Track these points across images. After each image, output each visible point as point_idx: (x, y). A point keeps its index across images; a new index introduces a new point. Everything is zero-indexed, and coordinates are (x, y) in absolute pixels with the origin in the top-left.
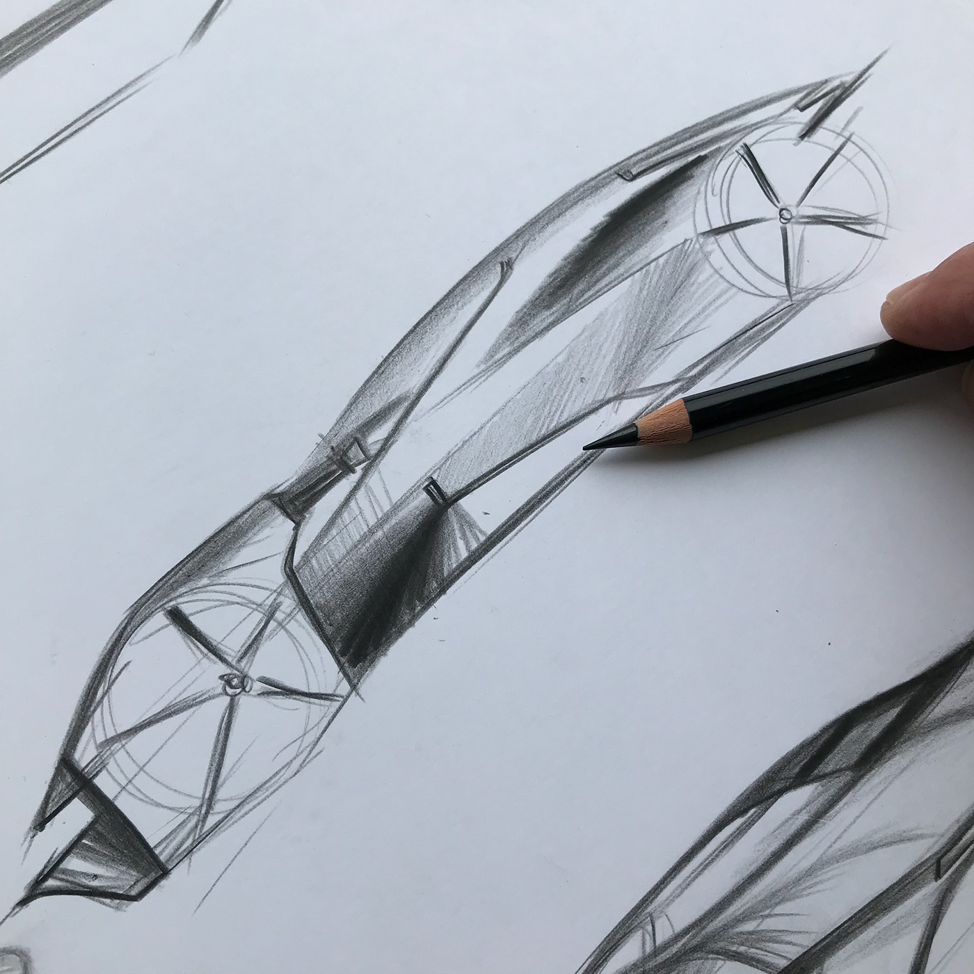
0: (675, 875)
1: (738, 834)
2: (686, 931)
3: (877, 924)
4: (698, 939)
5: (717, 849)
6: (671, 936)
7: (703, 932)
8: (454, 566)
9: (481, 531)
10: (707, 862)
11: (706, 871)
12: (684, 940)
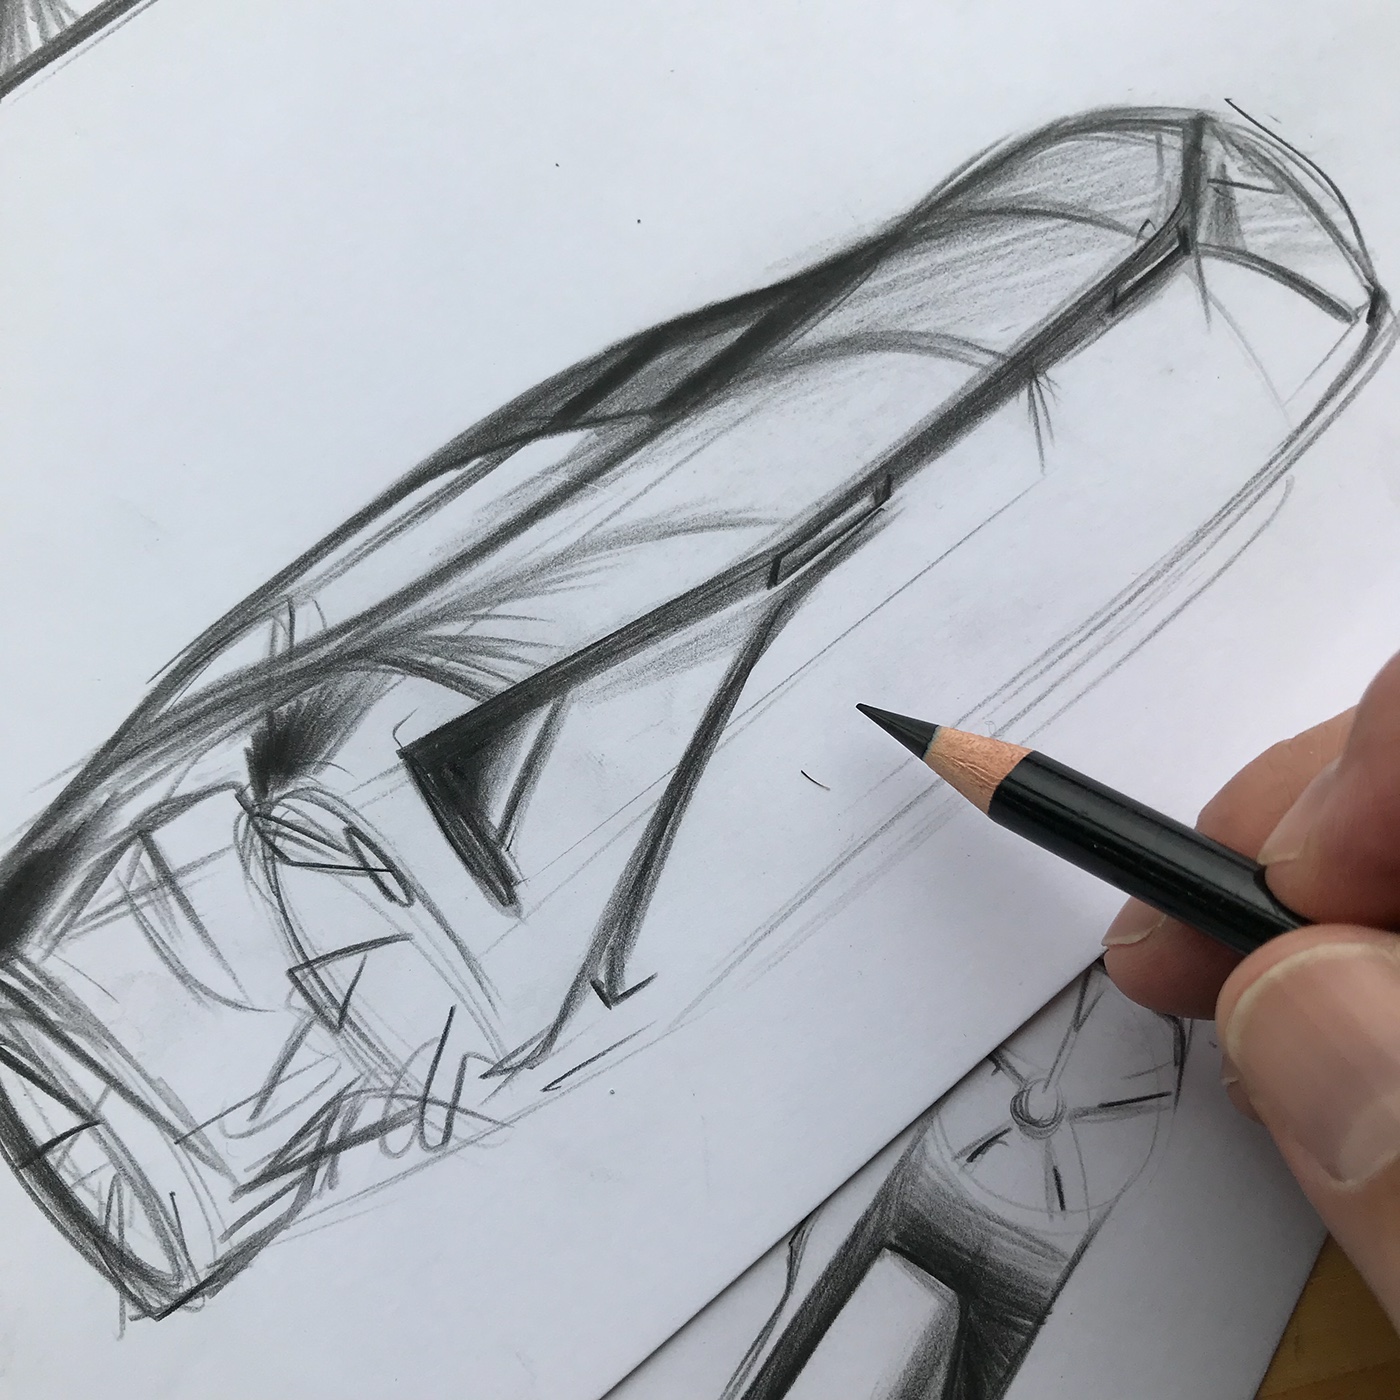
0: (336, 545)
1: (448, 493)
2: (345, 627)
3: (662, 643)
4: (365, 640)
5: (411, 512)
6: (320, 632)
7: (373, 632)
8: (18, 60)
9: (68, 10)
10: (392, 529)
11: (388, 543)
12: (340, 641)
